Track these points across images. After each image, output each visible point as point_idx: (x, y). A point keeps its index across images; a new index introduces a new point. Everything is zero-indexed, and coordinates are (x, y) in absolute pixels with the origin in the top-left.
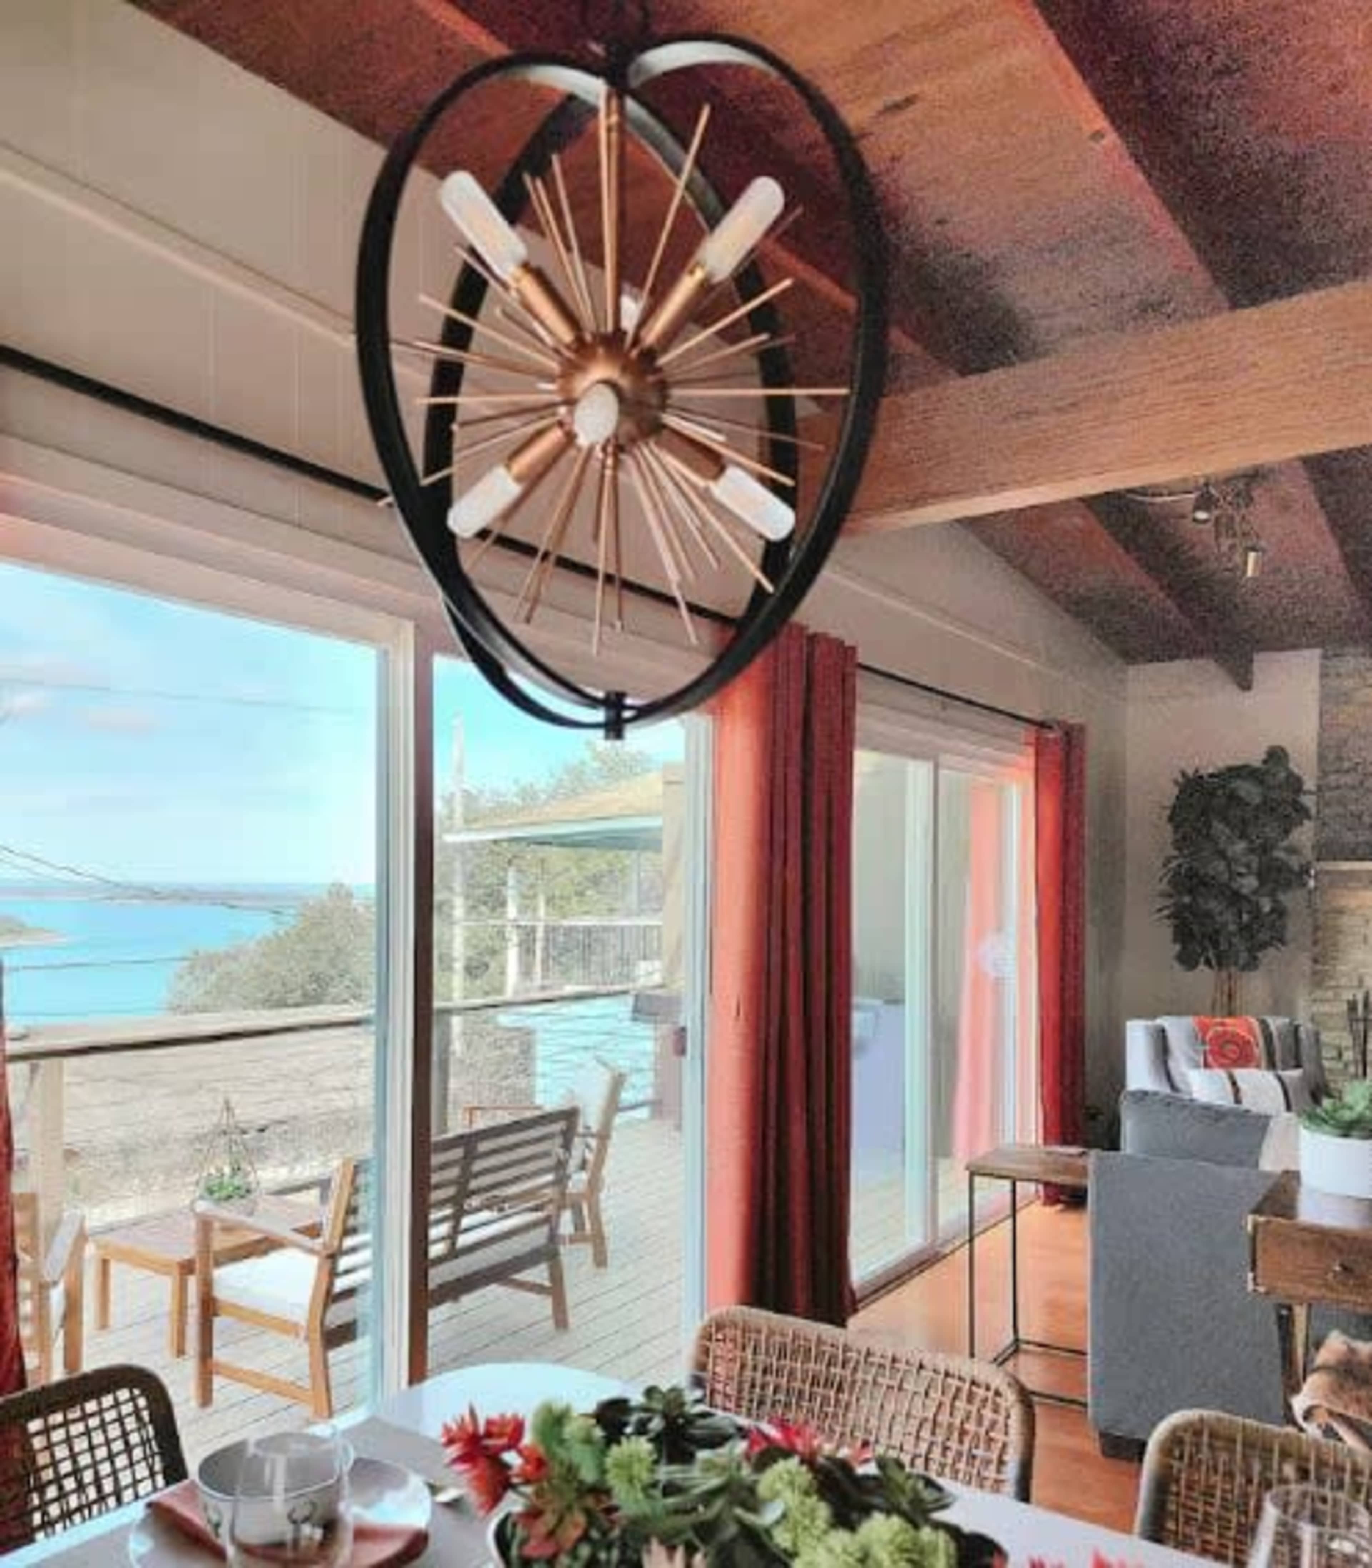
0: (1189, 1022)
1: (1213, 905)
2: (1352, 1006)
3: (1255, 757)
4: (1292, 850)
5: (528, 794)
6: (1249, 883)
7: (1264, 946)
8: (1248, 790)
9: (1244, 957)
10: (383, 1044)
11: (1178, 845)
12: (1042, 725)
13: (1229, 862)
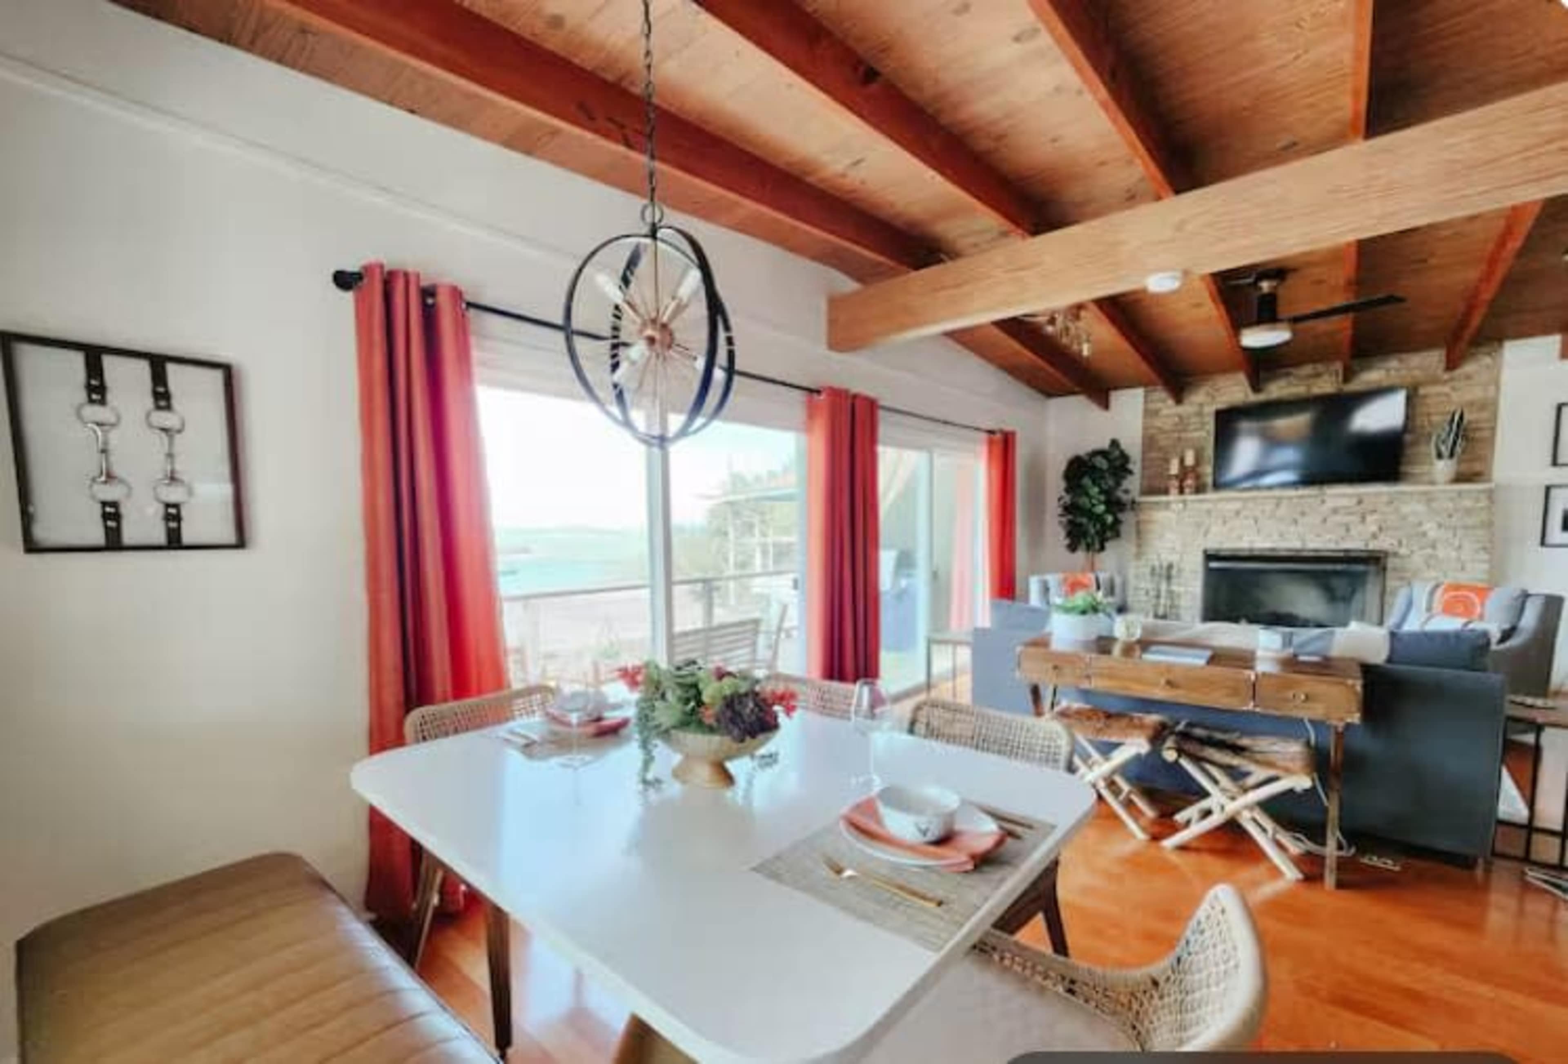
0: (1060, 576)
1: (1084, 520)
2: (1153, 569)
3: (1105, 445)
4: (1126, 492)
5: (772, 475)
6: (1101, 508)
7: (1107, 540)
8: (1101, 463)
9: (1097, 546)
10: (653, 593)
11: (1068, 490)
12: (991, 432)
13: (1090, 497)
